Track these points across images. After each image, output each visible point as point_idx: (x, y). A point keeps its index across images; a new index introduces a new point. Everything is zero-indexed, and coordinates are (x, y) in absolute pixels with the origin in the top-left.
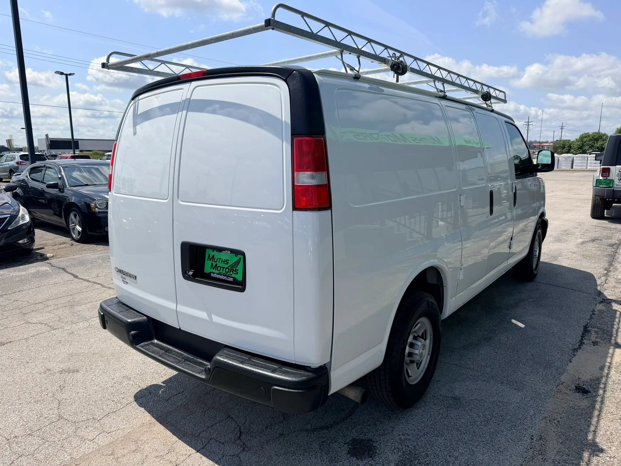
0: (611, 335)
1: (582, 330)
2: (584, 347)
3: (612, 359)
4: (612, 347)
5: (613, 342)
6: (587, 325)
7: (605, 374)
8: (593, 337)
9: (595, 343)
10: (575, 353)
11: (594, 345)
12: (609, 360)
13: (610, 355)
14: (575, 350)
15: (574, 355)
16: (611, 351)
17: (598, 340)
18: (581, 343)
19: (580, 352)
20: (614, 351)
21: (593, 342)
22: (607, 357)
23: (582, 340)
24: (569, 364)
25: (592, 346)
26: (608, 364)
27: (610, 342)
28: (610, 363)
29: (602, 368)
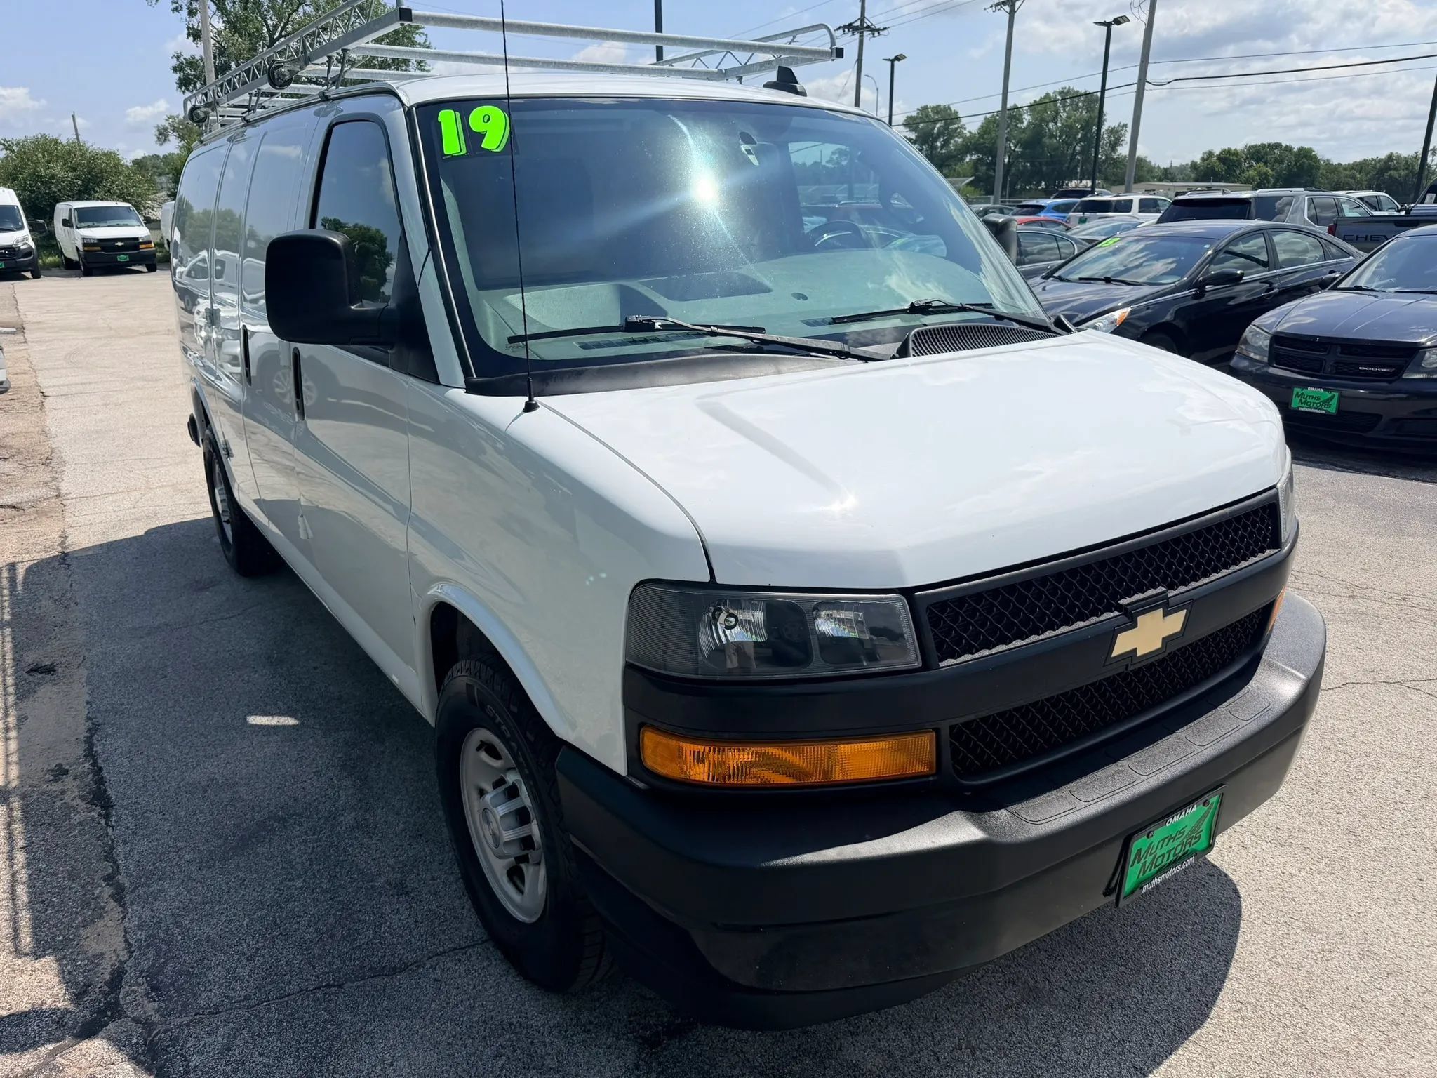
0: (26, 820)
1: (110, 792)
2: (80, 751)
3: (7, 749)
4: (14, 784)
5: (16, 803)
6: (107, 817)
7: (12, 712)
8: (73, 790)
9: (60, 772)
10: (89, 724)
11: (60, 765)
12: (13, 745)
13: (14, 758)
14: (93, 730)
15: (88, 719)
16: (14, 772)
17: (55, 787)
18: (90, 754)
19: (83, 734)
20: (7, 774)
21: (66, 772)
22: (20, 749)
23: (95, 764)
24: (88, 698)
25: (63, 762)
26: (13, 734)
27: (23, 797)
28: (7, 739)
29: (21, 720)
